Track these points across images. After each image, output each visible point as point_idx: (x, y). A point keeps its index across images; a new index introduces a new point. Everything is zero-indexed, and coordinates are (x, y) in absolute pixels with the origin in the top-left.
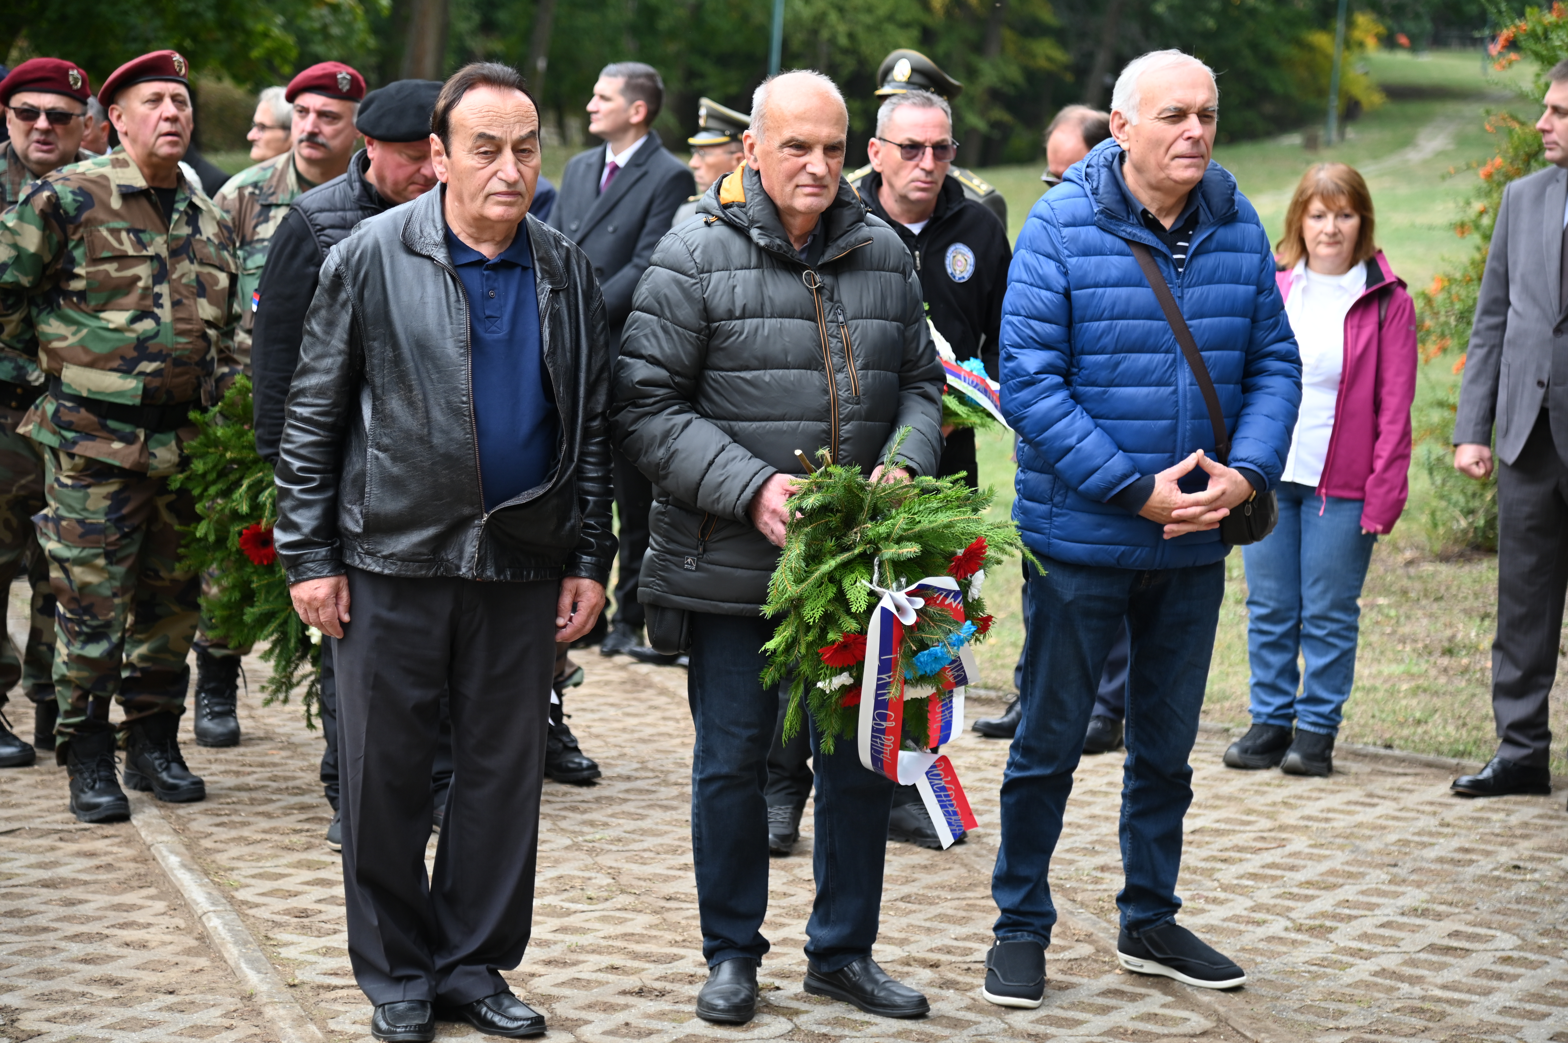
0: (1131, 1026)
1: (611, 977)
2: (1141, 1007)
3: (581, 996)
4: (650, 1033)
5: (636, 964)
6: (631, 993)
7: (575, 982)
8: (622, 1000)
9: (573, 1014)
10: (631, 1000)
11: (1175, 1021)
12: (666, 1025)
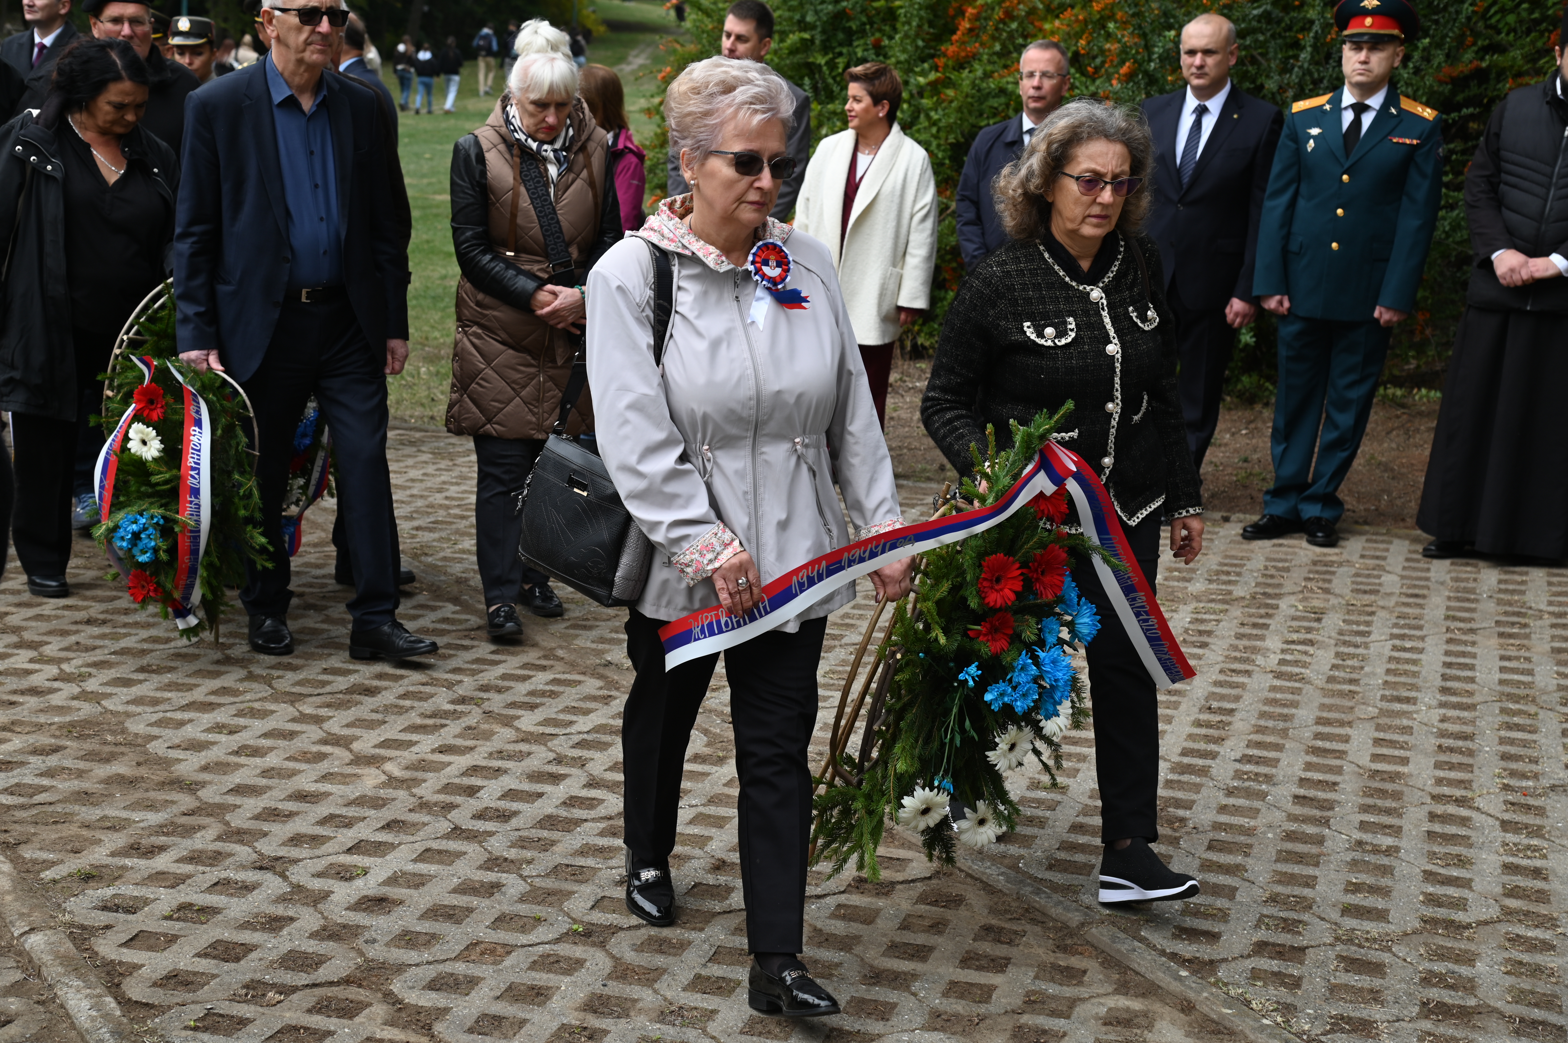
0: (431, 626)
1: (66, 613)
2: (439, 614)
3: (44, 626)
4: (95, 648)
5: (85, 603)
6: (80, 623)
7: (38, 617)
8: (74, 628)
9: (37, 638)
10: (80, 627)
11: (460, 622)
12: (107, 642)
